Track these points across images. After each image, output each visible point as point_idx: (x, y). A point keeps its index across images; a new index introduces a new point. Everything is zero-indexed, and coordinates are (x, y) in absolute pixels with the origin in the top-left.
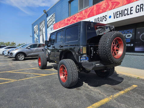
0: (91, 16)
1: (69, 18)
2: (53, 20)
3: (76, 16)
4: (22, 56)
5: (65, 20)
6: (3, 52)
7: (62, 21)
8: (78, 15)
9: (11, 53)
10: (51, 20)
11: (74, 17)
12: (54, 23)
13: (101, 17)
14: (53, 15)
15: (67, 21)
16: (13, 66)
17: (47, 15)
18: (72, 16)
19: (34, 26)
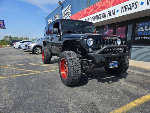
0: (117, 4)
1: (89, 8)
2: (69, 12)
3: (97, 6)
4: (39, 49)
5: (83, 11)
6: (20, 46)
7: (80, 12)
8: (100, 4)
9: (29, 46)
10: (66, 12)
11: (96, 6)
12: (70, 15)
13: (130, 5)
14: (69, 7)
15: (86, 12)
16: (32, 59)
17: (62, 7)
18: (92, 6)
19: (48, 19)
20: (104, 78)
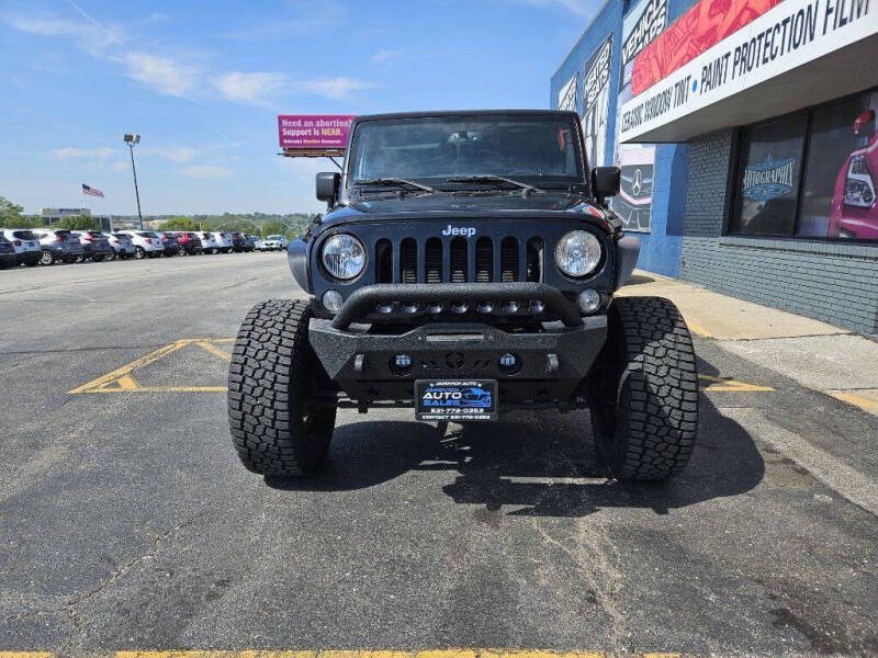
2: (656, 24)
10: (644, 24)
20: (514, 480)
